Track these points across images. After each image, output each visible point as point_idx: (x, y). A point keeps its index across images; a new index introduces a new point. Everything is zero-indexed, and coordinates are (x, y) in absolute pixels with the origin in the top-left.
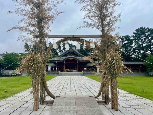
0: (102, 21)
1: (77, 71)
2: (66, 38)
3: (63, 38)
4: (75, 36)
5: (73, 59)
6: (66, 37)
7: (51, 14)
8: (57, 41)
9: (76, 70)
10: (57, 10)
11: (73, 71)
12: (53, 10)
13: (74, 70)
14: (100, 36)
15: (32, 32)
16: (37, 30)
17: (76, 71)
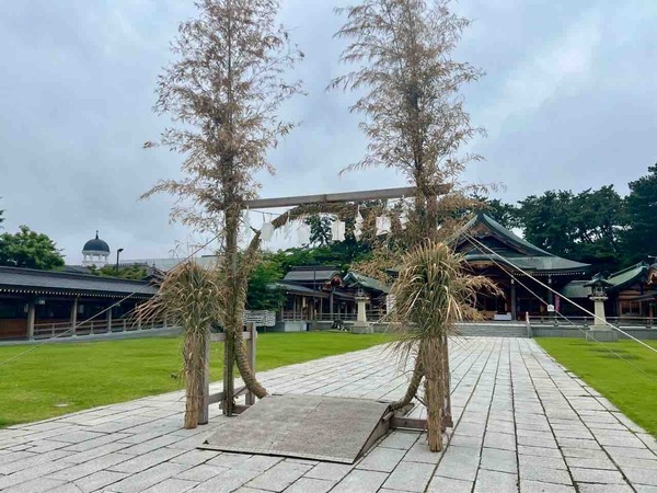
0: (417, 142)
1: (513, 319)
2: (301, 205)
3: (292, 207)
4: (329, 199)
5: (490, 267)
6: (302, 202)
7: (255, 135)
8: (274, 217)
9: (509, 314)
10: (278, 120)
11: (497, 317)
12: (265, 124)
13: (502, 312)
14: (408, 192)
15: (205, 196)
16: (220, 186)
17: (508, 316)
